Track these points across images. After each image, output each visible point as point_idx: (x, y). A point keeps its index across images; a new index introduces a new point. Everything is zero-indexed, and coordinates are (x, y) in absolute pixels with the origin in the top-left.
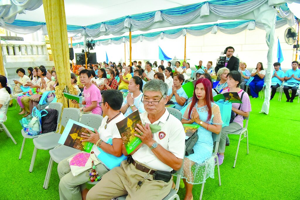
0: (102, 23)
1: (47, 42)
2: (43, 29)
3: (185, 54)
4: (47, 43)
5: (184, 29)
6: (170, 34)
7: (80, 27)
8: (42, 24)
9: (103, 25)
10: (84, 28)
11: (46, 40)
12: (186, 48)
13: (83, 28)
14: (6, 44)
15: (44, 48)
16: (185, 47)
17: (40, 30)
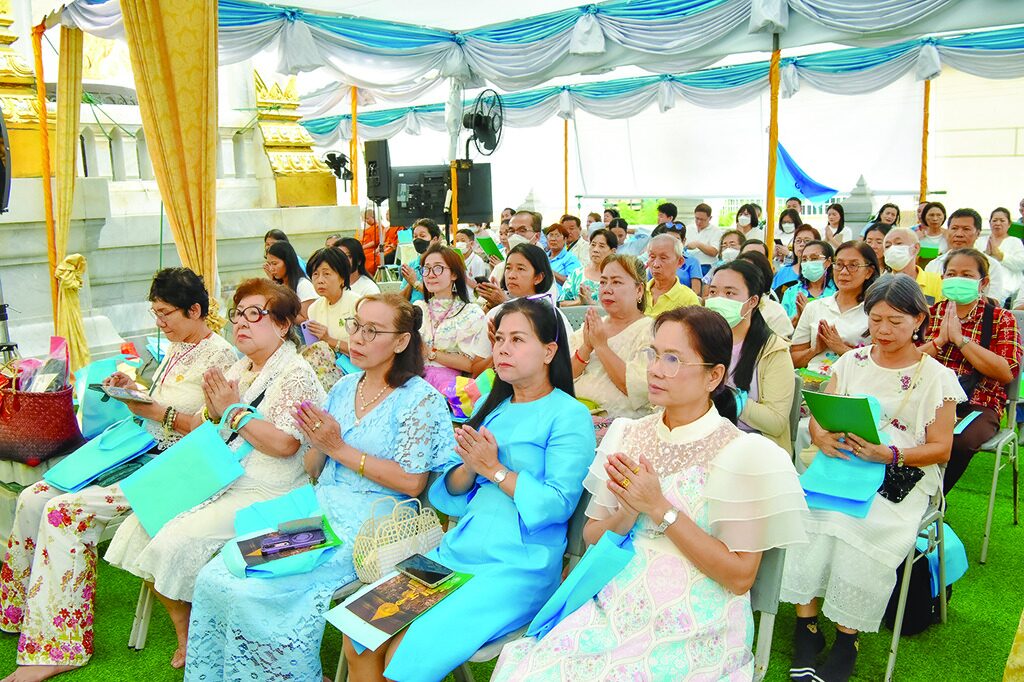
0: (586, 9)
1: (265, 112)
2: (284, 40)
3: (924, 166)
4: (261, 118)
5: (928, 46)
6: (835, 71)
7: (437, 36)
8: (284, 15)
9: (592, 18)
10: (455, 39)
11: (260, 100)
12: (929, 137)
13: (452, 40)
14: (112, 122)
15: (246, 142)
16: (926, 132)
17: (270, 46)
